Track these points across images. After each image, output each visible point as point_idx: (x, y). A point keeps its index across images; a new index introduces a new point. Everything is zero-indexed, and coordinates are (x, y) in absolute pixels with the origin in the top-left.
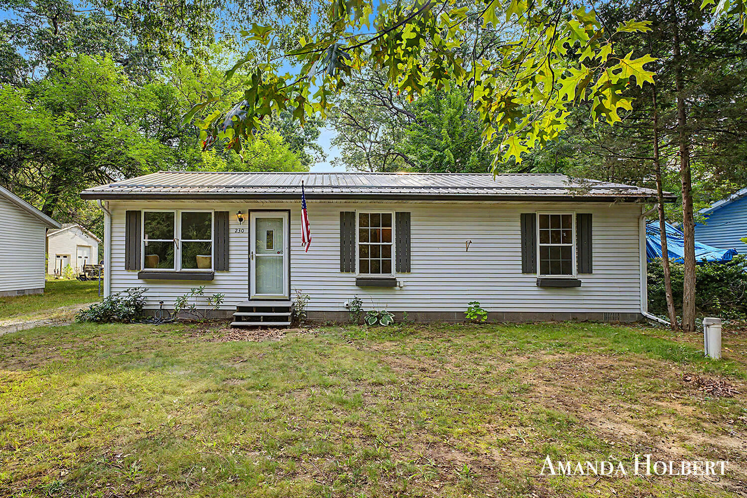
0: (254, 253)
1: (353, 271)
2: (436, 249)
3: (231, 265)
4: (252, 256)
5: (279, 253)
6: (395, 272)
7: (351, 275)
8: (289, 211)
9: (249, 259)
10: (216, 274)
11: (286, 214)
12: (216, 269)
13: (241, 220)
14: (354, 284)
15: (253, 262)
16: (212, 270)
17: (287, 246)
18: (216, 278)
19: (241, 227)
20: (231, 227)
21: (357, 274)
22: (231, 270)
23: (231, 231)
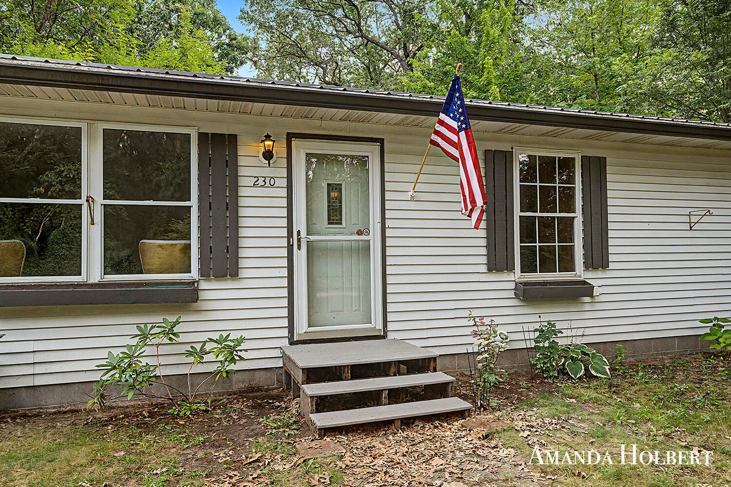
0: (303, 234)
1: (511, 269)
2: (646, 226)
3: (243, 263)
4: (299, 240)
5: (359, 233)
6: (583, 268)
7: (505, 276)
8: (381, 141)
9: (290, 248)
10: (203, 285)
11: (376, 147)
12: (205, 273)
13: (268, 155)
14: (512, 294)
15: (301, 257)
16: (194, 274)
17: (378, 218)
18: (203, 295)
19: (267, 172)
20: (242, 171)
21: (517, 275)
22: (243, 273)
23: (242, 181)
